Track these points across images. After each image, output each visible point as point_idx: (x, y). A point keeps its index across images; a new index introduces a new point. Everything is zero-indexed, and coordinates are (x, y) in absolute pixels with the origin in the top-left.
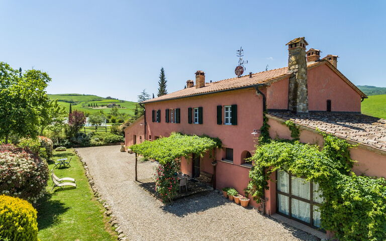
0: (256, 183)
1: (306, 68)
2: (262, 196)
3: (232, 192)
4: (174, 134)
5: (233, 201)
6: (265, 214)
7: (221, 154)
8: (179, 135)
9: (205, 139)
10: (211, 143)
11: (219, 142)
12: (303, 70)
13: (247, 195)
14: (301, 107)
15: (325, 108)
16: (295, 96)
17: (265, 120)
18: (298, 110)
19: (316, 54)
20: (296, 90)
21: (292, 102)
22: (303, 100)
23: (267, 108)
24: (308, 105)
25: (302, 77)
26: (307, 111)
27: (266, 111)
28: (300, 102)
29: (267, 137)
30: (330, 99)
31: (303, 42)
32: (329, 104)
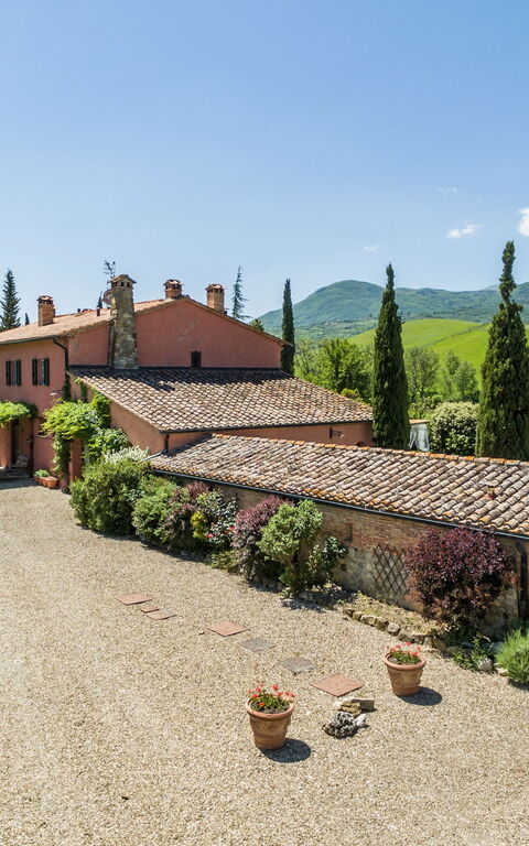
1: (134, 314)
3: (41, 472)
5: (41, 483)
14: (122, 362)
15: (188, 363)
16: (114, 350)
17: (67, 376)
18: (116, 367)
19: (174, 288)
20: (114, 341)
21: (111, 356)
22: (127, 353)
23: (70, 363)
24: (136, 359)
25: (125, 325)
26: (136, 368)
27: (68, 367)
28: (121, 356)
29: (67, 395)
30: (198, 350)
31: (126, 281)
32: (196, 357)
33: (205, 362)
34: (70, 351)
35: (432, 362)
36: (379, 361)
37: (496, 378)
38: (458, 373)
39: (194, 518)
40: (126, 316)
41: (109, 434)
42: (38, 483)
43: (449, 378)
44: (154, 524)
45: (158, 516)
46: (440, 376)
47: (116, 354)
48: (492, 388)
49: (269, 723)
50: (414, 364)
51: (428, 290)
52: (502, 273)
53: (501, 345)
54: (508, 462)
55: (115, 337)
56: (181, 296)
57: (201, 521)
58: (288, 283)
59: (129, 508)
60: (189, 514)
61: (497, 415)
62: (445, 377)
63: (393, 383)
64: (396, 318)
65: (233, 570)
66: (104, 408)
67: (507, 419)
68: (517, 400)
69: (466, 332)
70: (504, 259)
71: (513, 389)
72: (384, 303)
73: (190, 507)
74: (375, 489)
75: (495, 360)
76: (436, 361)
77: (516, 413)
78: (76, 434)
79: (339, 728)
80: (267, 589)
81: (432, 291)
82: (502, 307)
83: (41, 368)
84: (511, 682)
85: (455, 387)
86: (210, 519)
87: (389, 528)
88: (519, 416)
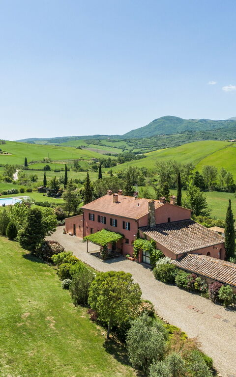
0: (135, 252)
1: (155, 210)
2: (137, 256)
3: (128, 256)
4: (103, 230)
5: (128, 259)
6: (138, 263)
7: (124, 241)
8: (106, 231)
9: (118, 234)
10: (120, 237)
11: (123, 236)
12: (153, 211)
13: (133, 257)
14: (152, 225)
15: (167, 221)
16: (150, 221)
17: (138, 231)
18: (151, 227)
19: (163, 200)
21: (149, 223)
23: (139, 226)
24: (155, 223)
25: (153, 214)
26: (155, 226)
27: (138, 228)
28: (152, 223)
29: (138, 237)
30: (169, 217)
31: (153, 201)
32: (169, 219)
34: (139, 223)
35: (214, 171)
36: (227, 227)
38: (226, 177)
39: (195, 284)
41: (157, 251)
42: (127, 258)
43: (222, 179)
44: (183, 284)
45: (184, 282)
46: (218, 177)
50: (208, 172)
51: (203, 120)
55: (150, 218)
57: (197, 285)
59: (173, 278)
60: (193, 283)
62: (221, 178)
64: (232, 214)
65: (208, 298)
66: (154, 244)
69: (224, 148)
72: (228, 210)
73: (194, 281)
76: (216, 171)
80: (218, 304)
81: (205, 120)
83: (126, 224)
85: (224, 182)
86: (200, 285)
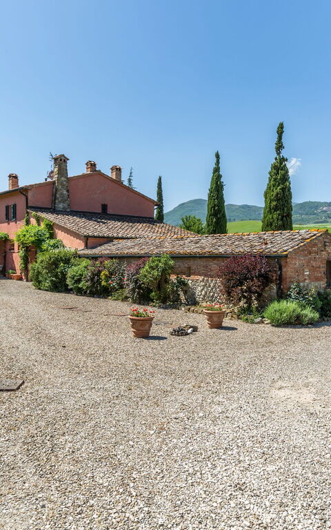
2: (24, 268)
5: (11, 279)
6: (27, 281)
14: (60, 206)
15: (99, 210)
16: (55, 198)
17: (28, 212)
18: (57, 209)
19: (92, 166)
20: (56, 193)
21: (54, 202)
22: (63, 201)
23: (29, 205)
24: (69, 205)
25: (62, 184)
26: (68, 210)
27: (27, 207)
28: (60, 202)
29: (27, 225)
30: (106, 203)
31: (63, 158)
32: (104, 207)
33: (110, 211)
34: (29, 197)
36: (210, 207)
37: (272, 198)
39: (102, 274)
40: (63, 179)
41: (52, 242)
44: (79, 281)
45: (81, 275)
47: (57, 201)
48: (270, 203)
49: (140, 322)
52: (277, 140)
53: (275, 180)
54: (276, 232)
55: (56, 190)
56: (96, 171)
57: (106, 275)
58: (160, 179)
59: (64, 275)
60: (100, 272)
61: (272, 218)
63: (218, 219)
64: (220, 183)
65: (124, 300)
66: (50, 227)
67: (278, 220)
68: (283, 209)
70: (278, 132)
71: (281, 203)
72: (214, 173)
73: (101, 269)
74: (204, 248)
75: (272, 188)
77: (283, 217)
78: (33, 242)
79: (178, 332)
82: (276, 159)
83: (11, 211)
84: (273, 326)
86: (111, 274)
87: (210, 265)
88: (285, 219)
